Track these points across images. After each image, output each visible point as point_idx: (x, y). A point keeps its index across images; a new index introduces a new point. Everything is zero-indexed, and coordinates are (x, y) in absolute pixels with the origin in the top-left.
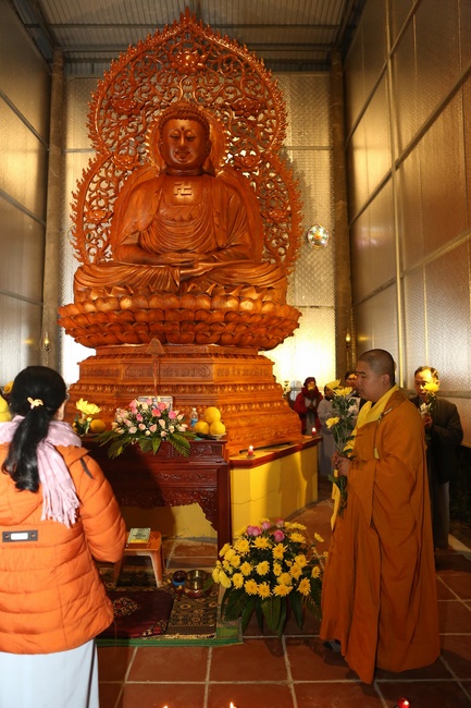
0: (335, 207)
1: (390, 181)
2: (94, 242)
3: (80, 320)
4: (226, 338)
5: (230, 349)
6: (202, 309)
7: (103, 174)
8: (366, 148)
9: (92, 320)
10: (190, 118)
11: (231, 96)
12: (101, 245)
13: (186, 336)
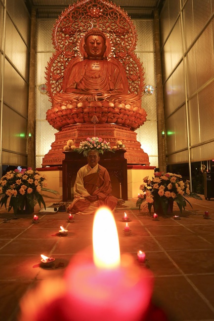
0: (157, 77)
1: (182, 62)
2: (55, 88)
4: (120, 120)
5: (120, 127)
6: (111, 107)
7: (58, 60)
8: (171, 52)
10: (99, 35)
11: (114, 28)
12: (58, 90)
13: (103, 119)
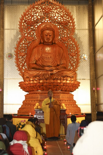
2: (21, 62)
3: (29, 85)
4: (63, 89)
5: (63, 92)
6: (58, 83)
7: (23, 42)
9: (32, 85)
10: (50, 30)
11: (60, 20)
12: (23, 63)
13: (54, 89)
